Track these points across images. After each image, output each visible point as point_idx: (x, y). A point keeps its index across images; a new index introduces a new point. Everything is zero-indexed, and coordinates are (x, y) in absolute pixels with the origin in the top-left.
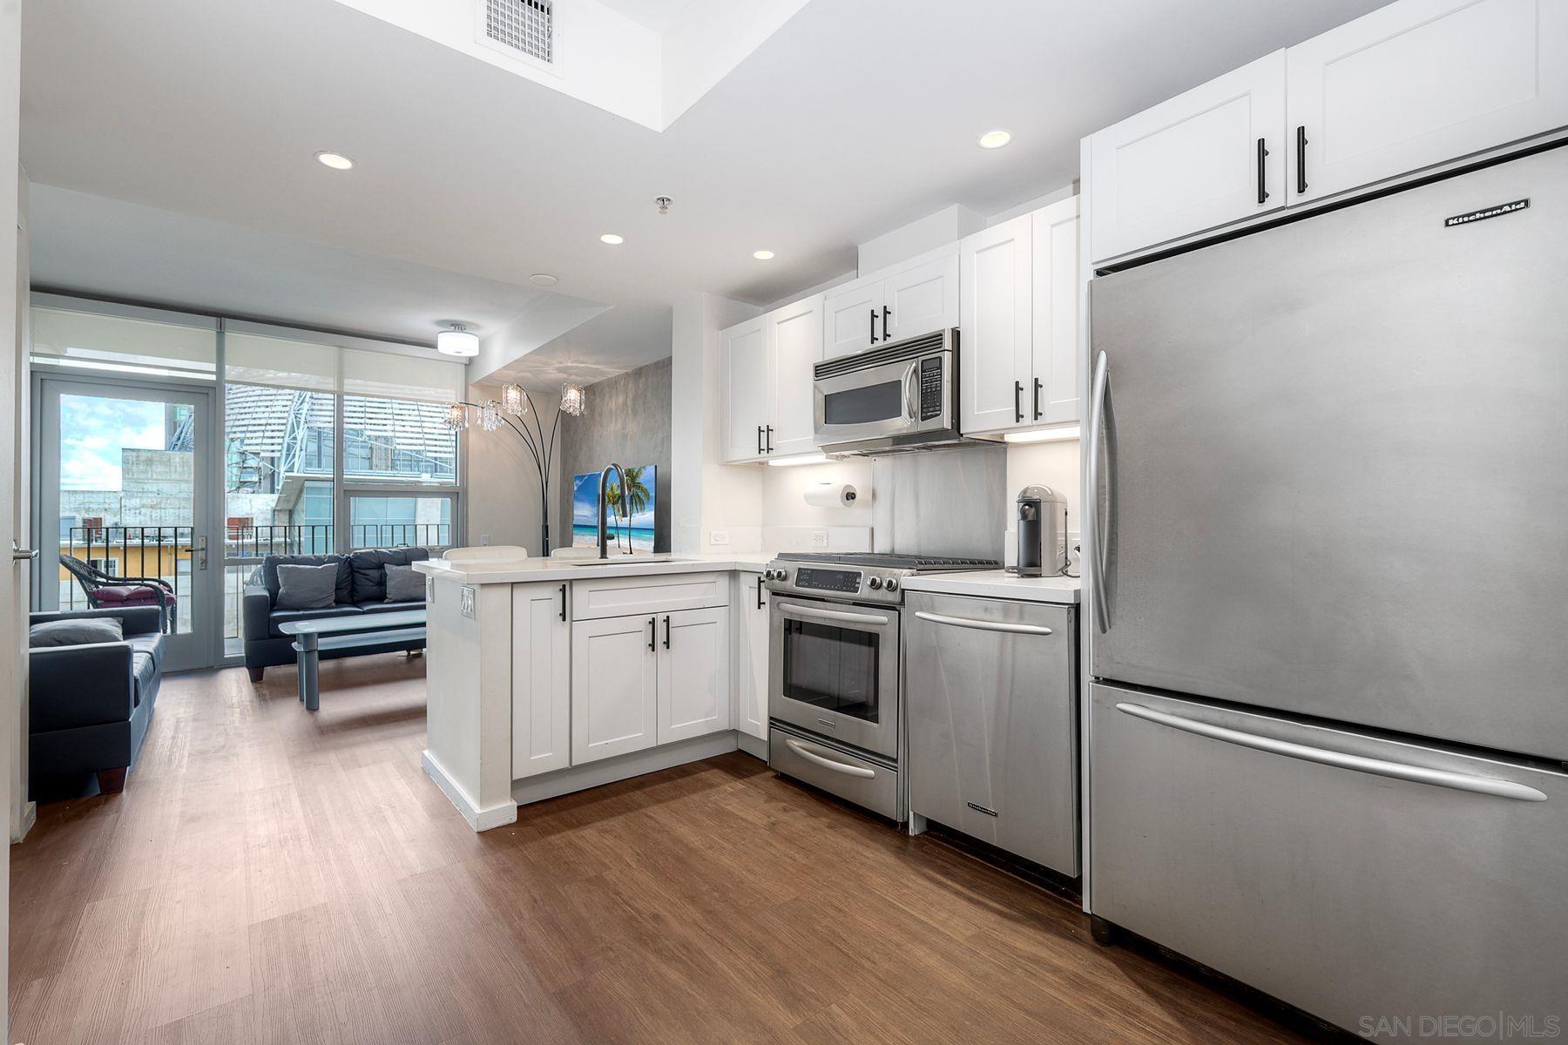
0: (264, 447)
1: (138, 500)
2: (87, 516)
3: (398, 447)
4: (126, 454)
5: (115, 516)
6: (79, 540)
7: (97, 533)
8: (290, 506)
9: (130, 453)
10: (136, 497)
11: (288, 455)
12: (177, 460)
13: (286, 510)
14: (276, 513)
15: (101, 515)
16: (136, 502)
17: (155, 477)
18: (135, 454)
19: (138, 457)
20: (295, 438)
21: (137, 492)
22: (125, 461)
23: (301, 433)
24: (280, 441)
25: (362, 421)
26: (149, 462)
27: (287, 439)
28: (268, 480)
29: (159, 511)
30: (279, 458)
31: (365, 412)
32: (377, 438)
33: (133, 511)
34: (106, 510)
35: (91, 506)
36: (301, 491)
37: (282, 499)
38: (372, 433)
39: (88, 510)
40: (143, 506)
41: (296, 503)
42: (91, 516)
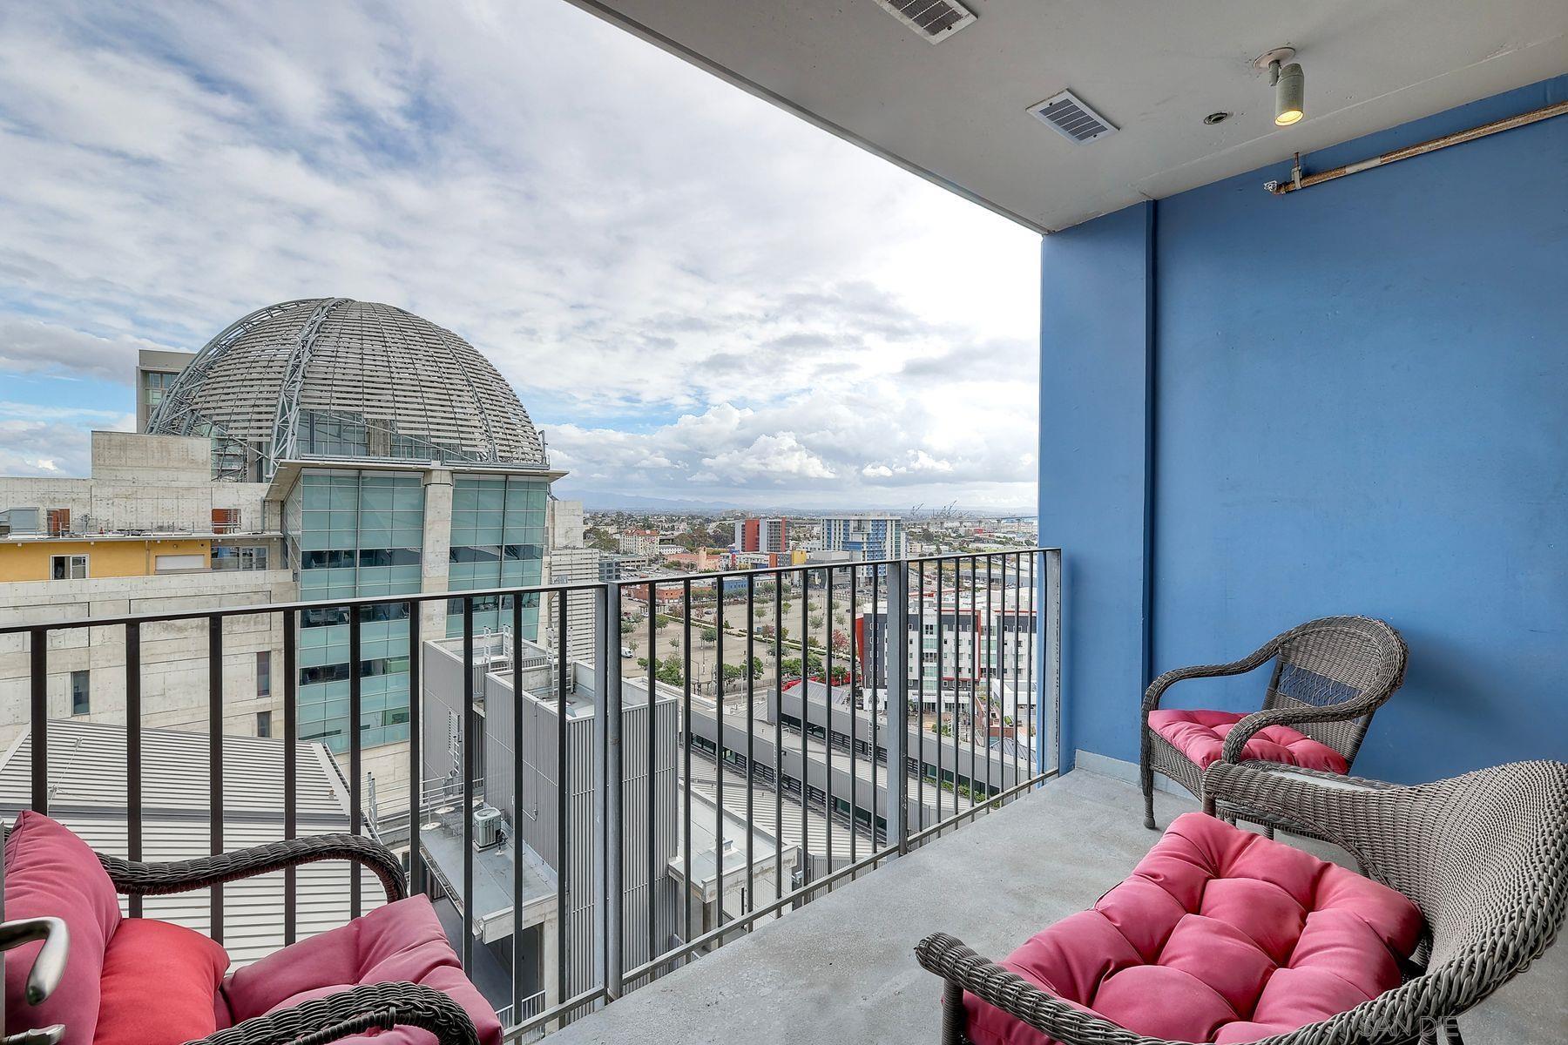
0: (252, 431)
1: (111, 489)
2: (52, 507)
3: (400, 432)
4: (95, 437)
5: (85, 507)
6: (43, 534)
7: (64, 526)
8: (282, 497)
9: (101, 436)
10: (109, 487)
11: (278, 440)
12: (155, 444)
13: (276, 501)
14: (267, 504)
15: (69, 506)
16: (107, 491)
17: (129, 463)
18: (106, 437)
19: (110, 440)
20: (286, 421)
21: (109, 480)
22: (95, 445)
23: (294, 415)
24: (270, 424)
25: (360, 403)
26: (123, 447)
27: (277, 422)
28: (255, 468)
29: (134, 502)
30: (269, 444)
31: (363, 393)
32: (375, 422)
33: (105, 502)
34: (74, 500)
35: (57, 495)
36: (297, 479)
37: (274, 488)
38: (369, 416)
39: (53, 501)
40: (117, 496)
41: (290, 492)
42: (58, 507)
